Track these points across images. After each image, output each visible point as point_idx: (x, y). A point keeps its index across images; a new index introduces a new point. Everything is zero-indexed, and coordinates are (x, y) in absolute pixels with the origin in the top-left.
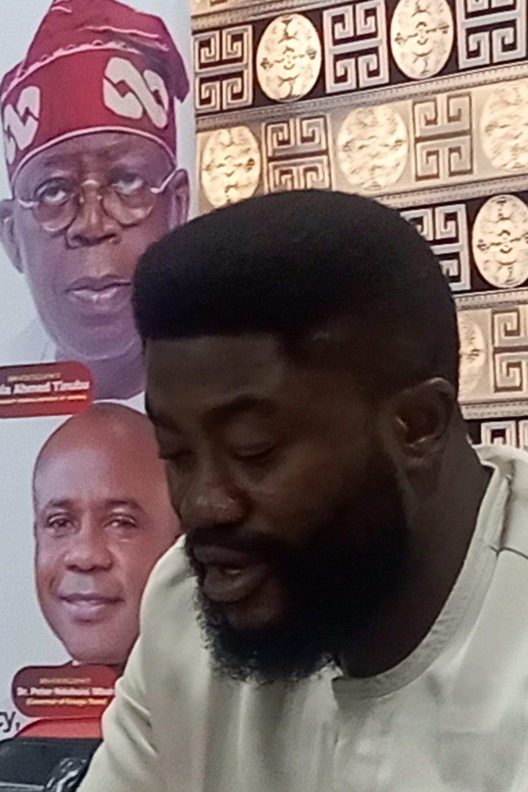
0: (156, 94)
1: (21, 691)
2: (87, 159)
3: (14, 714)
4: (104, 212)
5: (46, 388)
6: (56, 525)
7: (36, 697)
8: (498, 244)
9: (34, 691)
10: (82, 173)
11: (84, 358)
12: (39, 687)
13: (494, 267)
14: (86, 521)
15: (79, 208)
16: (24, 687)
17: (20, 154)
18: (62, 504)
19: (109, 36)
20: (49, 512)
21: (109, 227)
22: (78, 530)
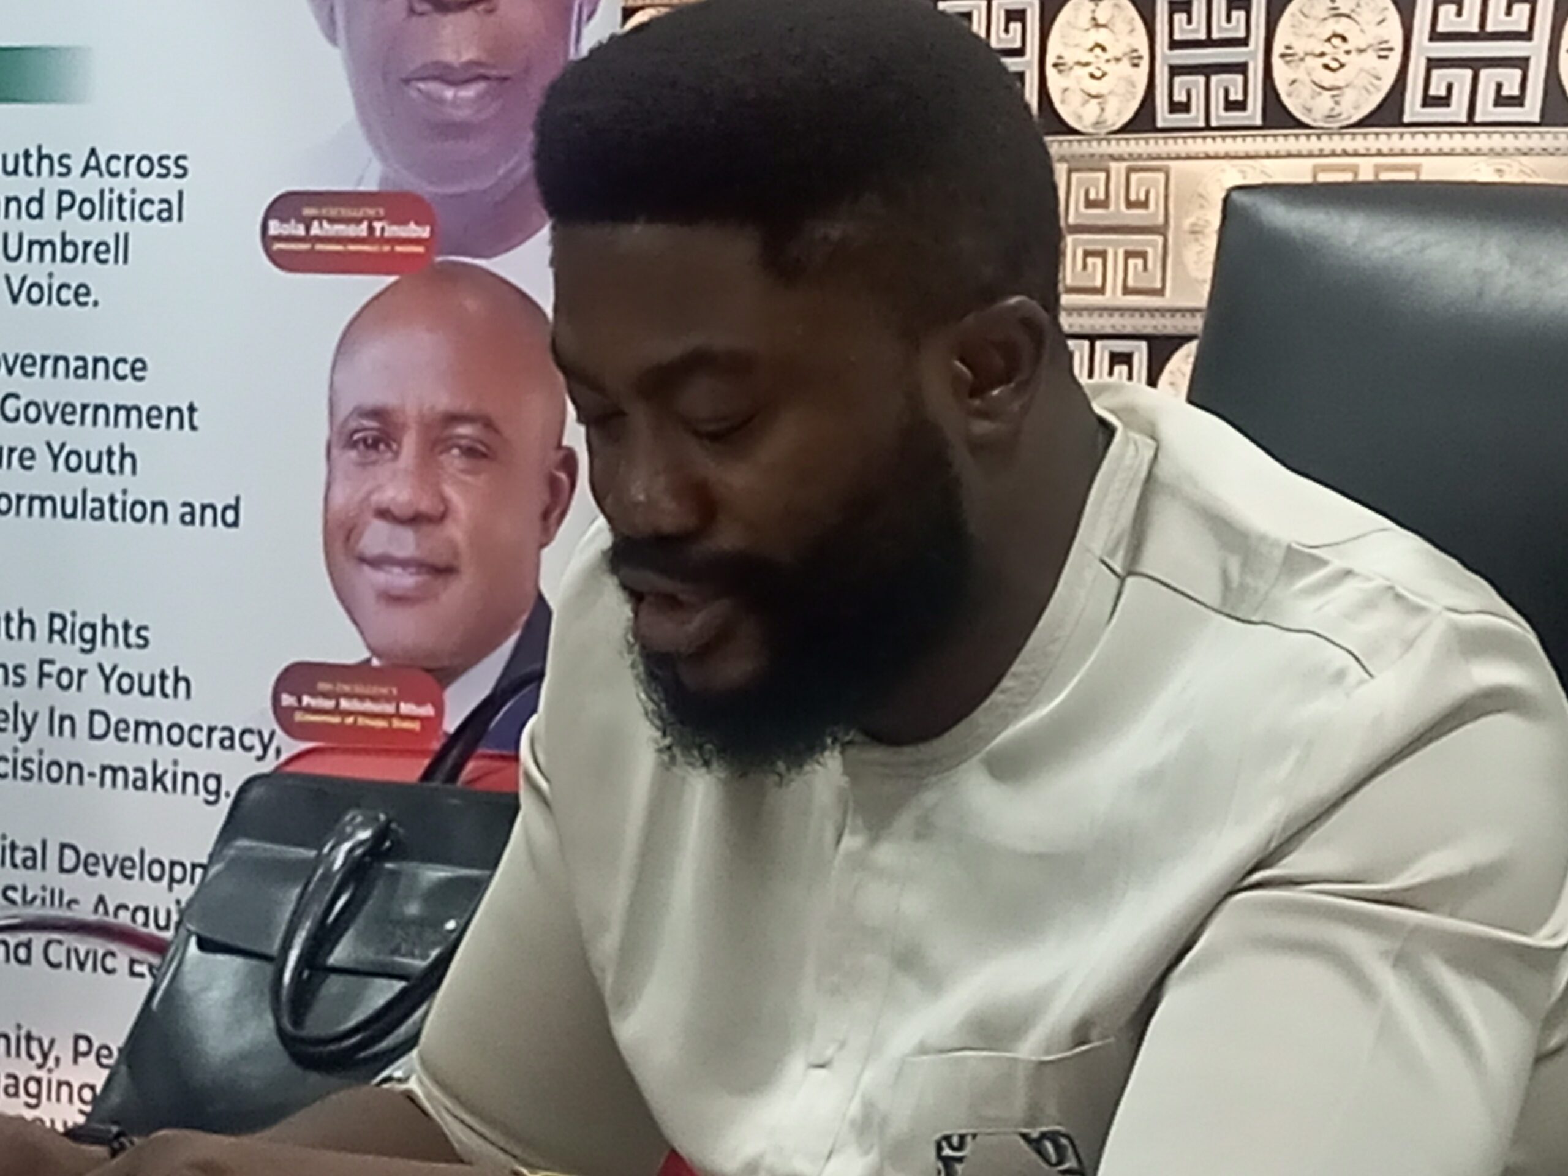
1: (287, 700)
3: (272, 734)
5: (362, 230)
6: (361, 446)
7: (309, 710)
8: (1087, 64)
9: (306, 700)
12: (314, 694)
13: (1076, 98)
14: (410, 443)
16: (291, 693)
18: (377, 413)
20: (353, 424)
22: (397, 454)
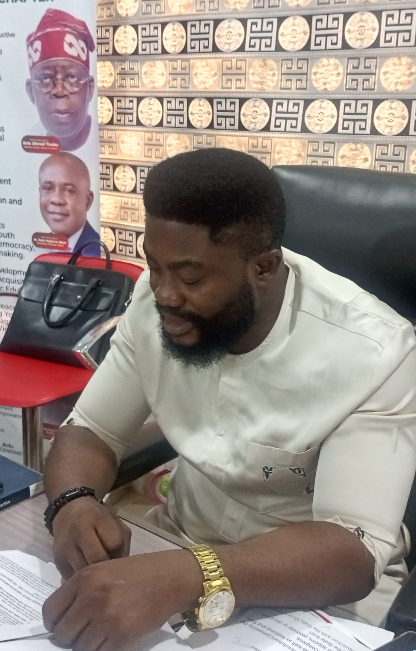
0: (83, 49)
1: (35, 240)
2: (58, 69)
3: (32, 246)
4: (64, 88)
5: (43, 144)
6: (47, 189)
7: (40, 242)
8: (198, 114)
9: (39, 240)
10: (56, 73)
11: (57, 136)
12: (41, 238)
13: (196, 121)
14: (57, 189)
15: (55, 85)
16: (36, 238)
17: (34, 64)
18: (50, 183)
19: (66, 26)
20: (45, 185)
21: (66, 93)
22: (54, 191)
